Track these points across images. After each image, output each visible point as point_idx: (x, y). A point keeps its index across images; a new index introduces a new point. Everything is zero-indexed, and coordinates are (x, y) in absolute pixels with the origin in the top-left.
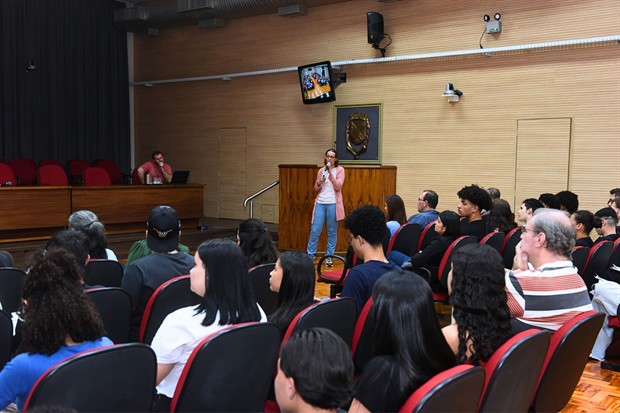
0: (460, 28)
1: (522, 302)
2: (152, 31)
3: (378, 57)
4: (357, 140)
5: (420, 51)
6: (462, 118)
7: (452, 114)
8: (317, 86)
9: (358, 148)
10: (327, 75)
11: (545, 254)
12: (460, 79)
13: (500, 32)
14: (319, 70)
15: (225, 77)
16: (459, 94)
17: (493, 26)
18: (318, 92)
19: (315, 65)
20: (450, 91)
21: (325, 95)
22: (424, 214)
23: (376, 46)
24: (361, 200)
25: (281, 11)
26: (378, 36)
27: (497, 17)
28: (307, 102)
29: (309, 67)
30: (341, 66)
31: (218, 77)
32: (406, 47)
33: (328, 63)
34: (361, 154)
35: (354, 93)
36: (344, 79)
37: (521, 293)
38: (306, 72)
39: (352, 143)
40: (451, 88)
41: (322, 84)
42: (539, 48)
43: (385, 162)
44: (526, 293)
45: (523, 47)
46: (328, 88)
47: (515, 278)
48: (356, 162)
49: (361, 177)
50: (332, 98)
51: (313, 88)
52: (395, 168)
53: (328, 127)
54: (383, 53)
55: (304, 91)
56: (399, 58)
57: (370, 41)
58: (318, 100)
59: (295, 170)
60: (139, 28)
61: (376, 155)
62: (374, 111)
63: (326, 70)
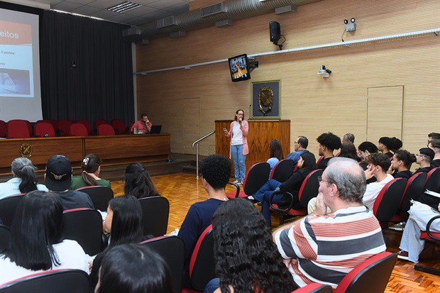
0: (329, 30)
1: (315, 247)
2: (145, 41)
3: (278, 50)
4: (265, 104)
5: (304, 45)
6: (331, 87)
7: (325, 86)
8: (239, 70)
9: (266, 109)
10: (245, 63)
11: (338, 201)
12: (330, 62)
13: (355, 30)
14: (240, 60)
15: (186, 67)
16: (329, 72)
17: (350, 26)
18: (240, 74)
19: (237, 57)
20: (323, 71)
21: (244, 76)
22: (298, 152)
23: (276, 43)
24: (267, 142)
25: (218, 24)
26: (277, 36)
27: (353, 20)
28: (234, 80)
29: (235, 58)
30: (255, 57)
31: (183, 67)
32: (295, 43)
33: (245, 55)
34: (268, 112)
35: (264, 74)
36: (257, 65)
37: (314, 239)
38: (233, 62)
39: (263, 105)
40: (324, 68)
41: (242, 69)
42: (380, 40)
43: (283, 117)
44: (318, 238)
45: (370, 39)
46: (245, 71)
47: (309, 224)
48: (265, 117)
49: (267, 127)
50: (248, 77)
51: (237, 71)
52: (289, 121)
53: (248, 96)
54: (281, 47)
55: (232, 73)
56: (290, 50)
57: (271, 40)
58: (240, 79)
59: (224, 123)
60: (137, 39)
61: (277, 113)
62: (275, 85)
63: (244, 59)
